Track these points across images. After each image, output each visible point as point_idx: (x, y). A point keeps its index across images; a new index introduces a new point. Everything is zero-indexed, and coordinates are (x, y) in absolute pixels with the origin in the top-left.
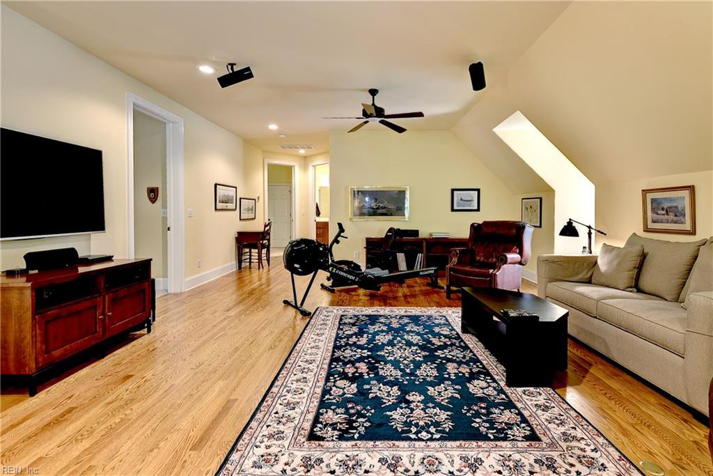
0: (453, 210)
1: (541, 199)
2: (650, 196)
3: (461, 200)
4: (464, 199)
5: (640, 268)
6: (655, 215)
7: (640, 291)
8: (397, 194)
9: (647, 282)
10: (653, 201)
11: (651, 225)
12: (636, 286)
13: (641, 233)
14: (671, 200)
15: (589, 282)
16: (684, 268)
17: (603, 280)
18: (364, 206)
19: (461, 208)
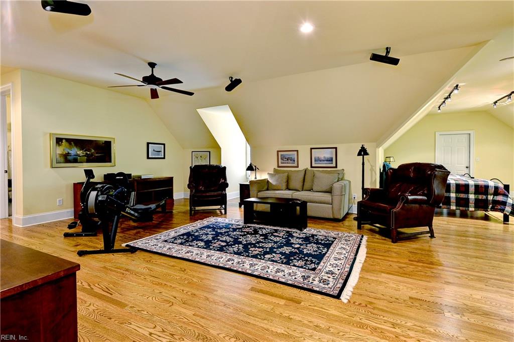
0: (148, 158)
1: (210, 152)
2: (280, 153)
3: (154, 151)
4: (155, 150)
5: (288, 182)
6: (283, 161)
7: (290, 190)
8: (103, 143)
9: (292, 185)
10: (281, 155)
11: (280, 165)
12: (288, 188)
13: (277, 168)
14: (289, 155)
15: (268, 189)
16: (302, 179)
17: (276, 188)
18: (69, 153)
19: (154, 157)
